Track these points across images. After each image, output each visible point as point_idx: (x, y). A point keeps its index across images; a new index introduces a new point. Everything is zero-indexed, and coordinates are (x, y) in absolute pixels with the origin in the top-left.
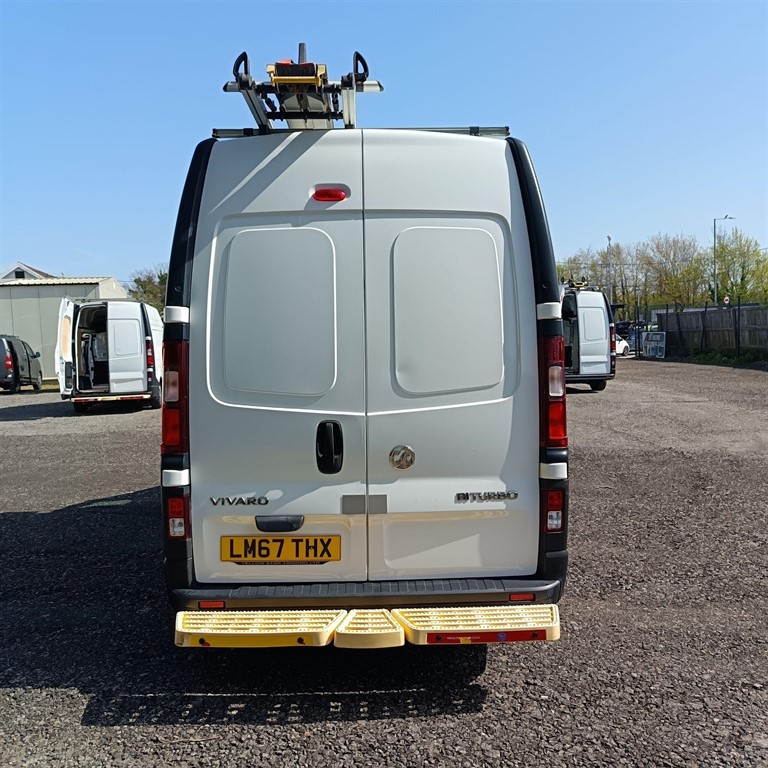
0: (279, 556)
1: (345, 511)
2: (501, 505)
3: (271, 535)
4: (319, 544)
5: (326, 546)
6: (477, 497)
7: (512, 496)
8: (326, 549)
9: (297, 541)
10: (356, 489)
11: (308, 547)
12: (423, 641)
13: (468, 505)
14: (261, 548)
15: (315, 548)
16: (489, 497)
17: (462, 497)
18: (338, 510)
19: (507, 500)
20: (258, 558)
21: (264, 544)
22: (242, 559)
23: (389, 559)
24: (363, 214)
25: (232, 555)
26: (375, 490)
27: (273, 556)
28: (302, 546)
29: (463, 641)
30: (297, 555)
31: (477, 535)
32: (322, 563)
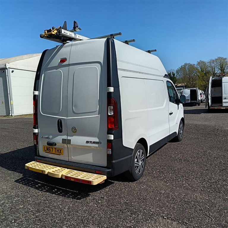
1: (63, 143)
2: (97, 145)
3: (51, 147)
4: (59, 150)
5: (60, 151)
6: (91, 142)
7: (100, 143)
8: (60, 152)
9: (55, 149)
10: (65, 137)
12: (64, 178)
13: (89, 145)
14: (49, 149)
15: (58, 151)
16: (94, 143)
17: (87, 142)
18: (61, 142)
19: (99, 144)
20: (49, 152)
21: (50, 149)
22: (46, 151)
23: (73, 156)
24: (69, 65)
26: (69, 138)
27: (51, 152)
28: (56, 150)
29: (72, 180)
30: (55, 152)
31: (92, 153)
32: (60, 155)
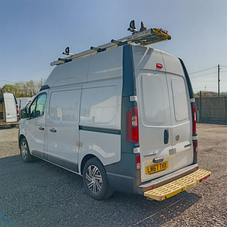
0: (157, 170)
3: (156, 164)
5: (165, 164)
8: (165, 166)
10: (170, 148)
11: (163, 166)
14: (154, 168)
17: (185, 146)
18: (169, 154)
20: (154, 172)
21: (155, 167)
22: (151, 173)
24: (166, 73)
25: (149, 172)
26: (174, 147)
27: (156, 171)
28: (161, 165)
30: (161, 169)
32: (165, 169)
